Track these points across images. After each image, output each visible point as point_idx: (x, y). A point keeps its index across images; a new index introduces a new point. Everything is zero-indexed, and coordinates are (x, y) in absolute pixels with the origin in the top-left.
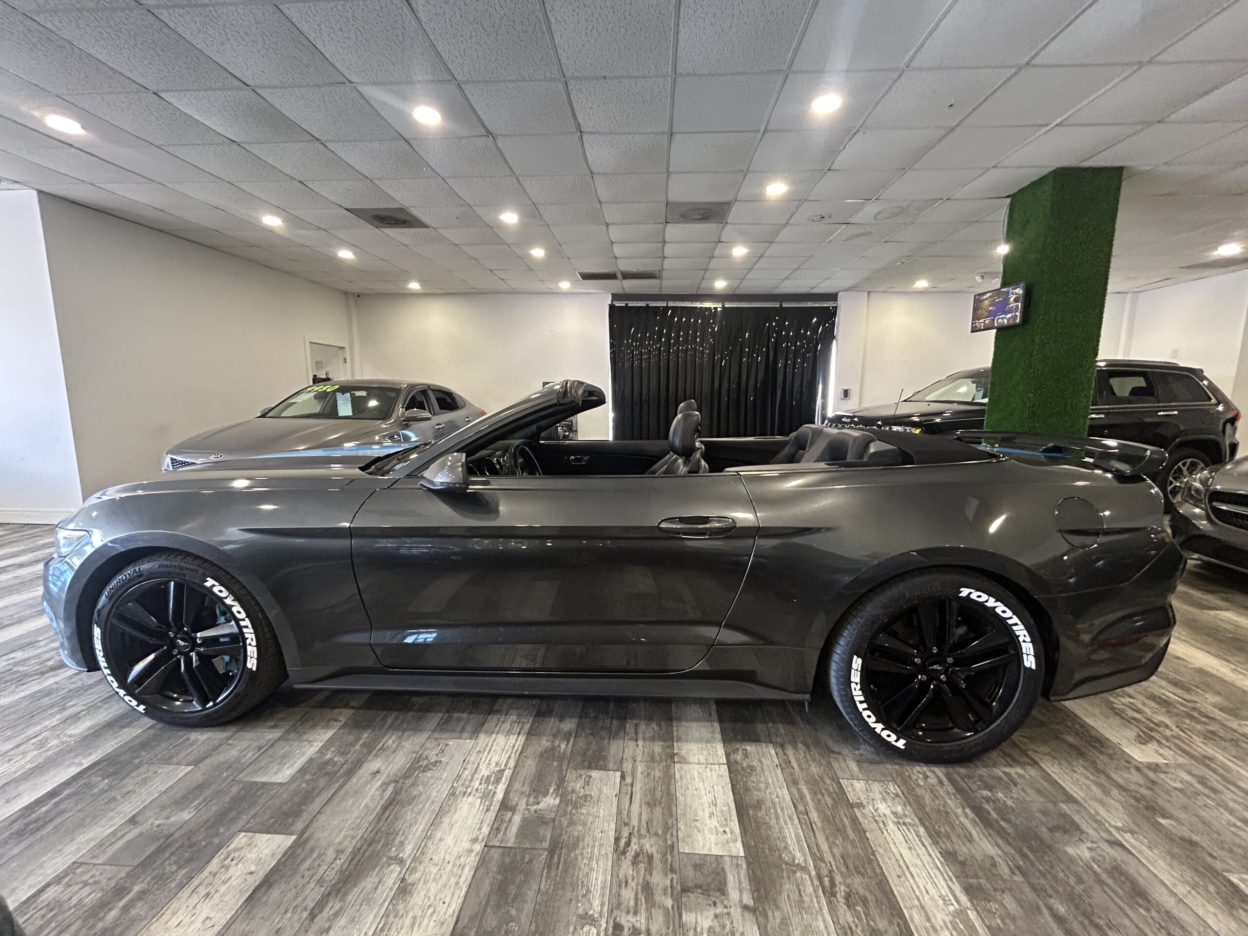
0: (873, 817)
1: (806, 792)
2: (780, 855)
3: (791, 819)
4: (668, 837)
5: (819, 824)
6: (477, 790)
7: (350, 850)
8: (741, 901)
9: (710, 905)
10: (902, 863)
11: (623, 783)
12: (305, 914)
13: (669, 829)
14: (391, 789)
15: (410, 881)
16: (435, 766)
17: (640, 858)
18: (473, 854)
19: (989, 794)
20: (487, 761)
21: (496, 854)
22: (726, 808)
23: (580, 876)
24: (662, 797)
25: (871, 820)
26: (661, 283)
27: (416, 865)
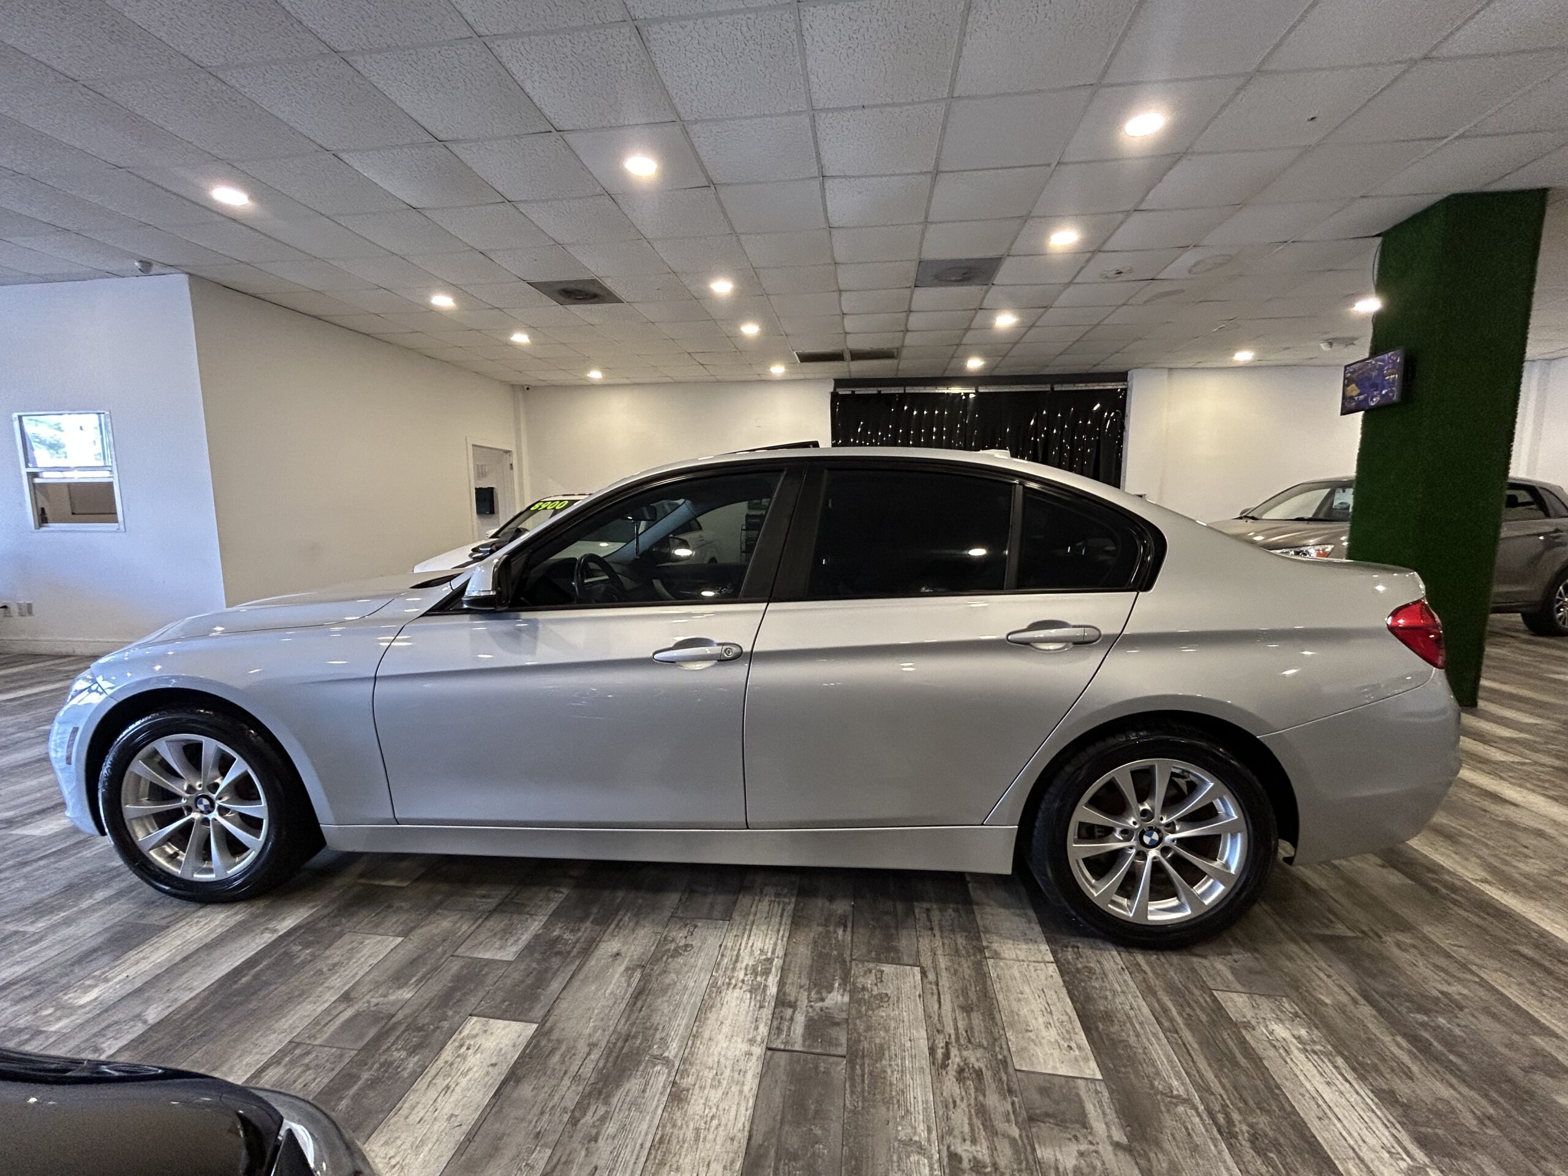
0: (1270, 1042)
1: (1170, 1005)
2: (1151, 1084)
3: (1155, 1035)
4: (997, 1049)
5: (1197, 1047)
6: (743, 981)
7: (603, 1044)
8: (1110, 1137)
9: (1070, 1139)
10: (1320, 1102)
11: (925, 981)
12: (566, 1117)
13: (996, 1040)
14: (638, 975)
15: (682, 1085)
16: (685, 951)
17: (966, 1073)
18: (754, 1058)
19: (1426, 1019)
20: (749, 947)
21: (782, 1059)
22: (1065, 1019)
23: (894, 1093)
24: (978, 1000)
25: (1267, 1044)
26: (898, 364)
27: (687, 1066)
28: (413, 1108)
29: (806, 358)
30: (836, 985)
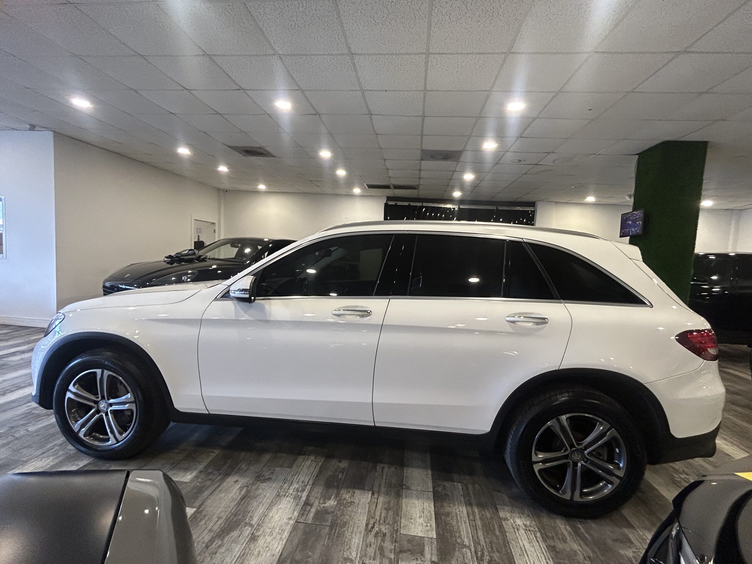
1: (476, 510)
3: (465, 523)
4: (395, 525)
6: (291, 494)
7: (224, 517)
9: (414, 559)
10: (523, 549)
11: (373, 497)
12: (204, 545)
13: (396, 522)
14: (245, 490)
15: (256, 534)
16: (268, 480)
17: (379, 534)
18: (289, 525)
21: (301, 526)
22: (429, 514)
23: (346, 540)
24: (394, 506)
26: (418, 192)
27: (260, 527)
29: (370, 187)
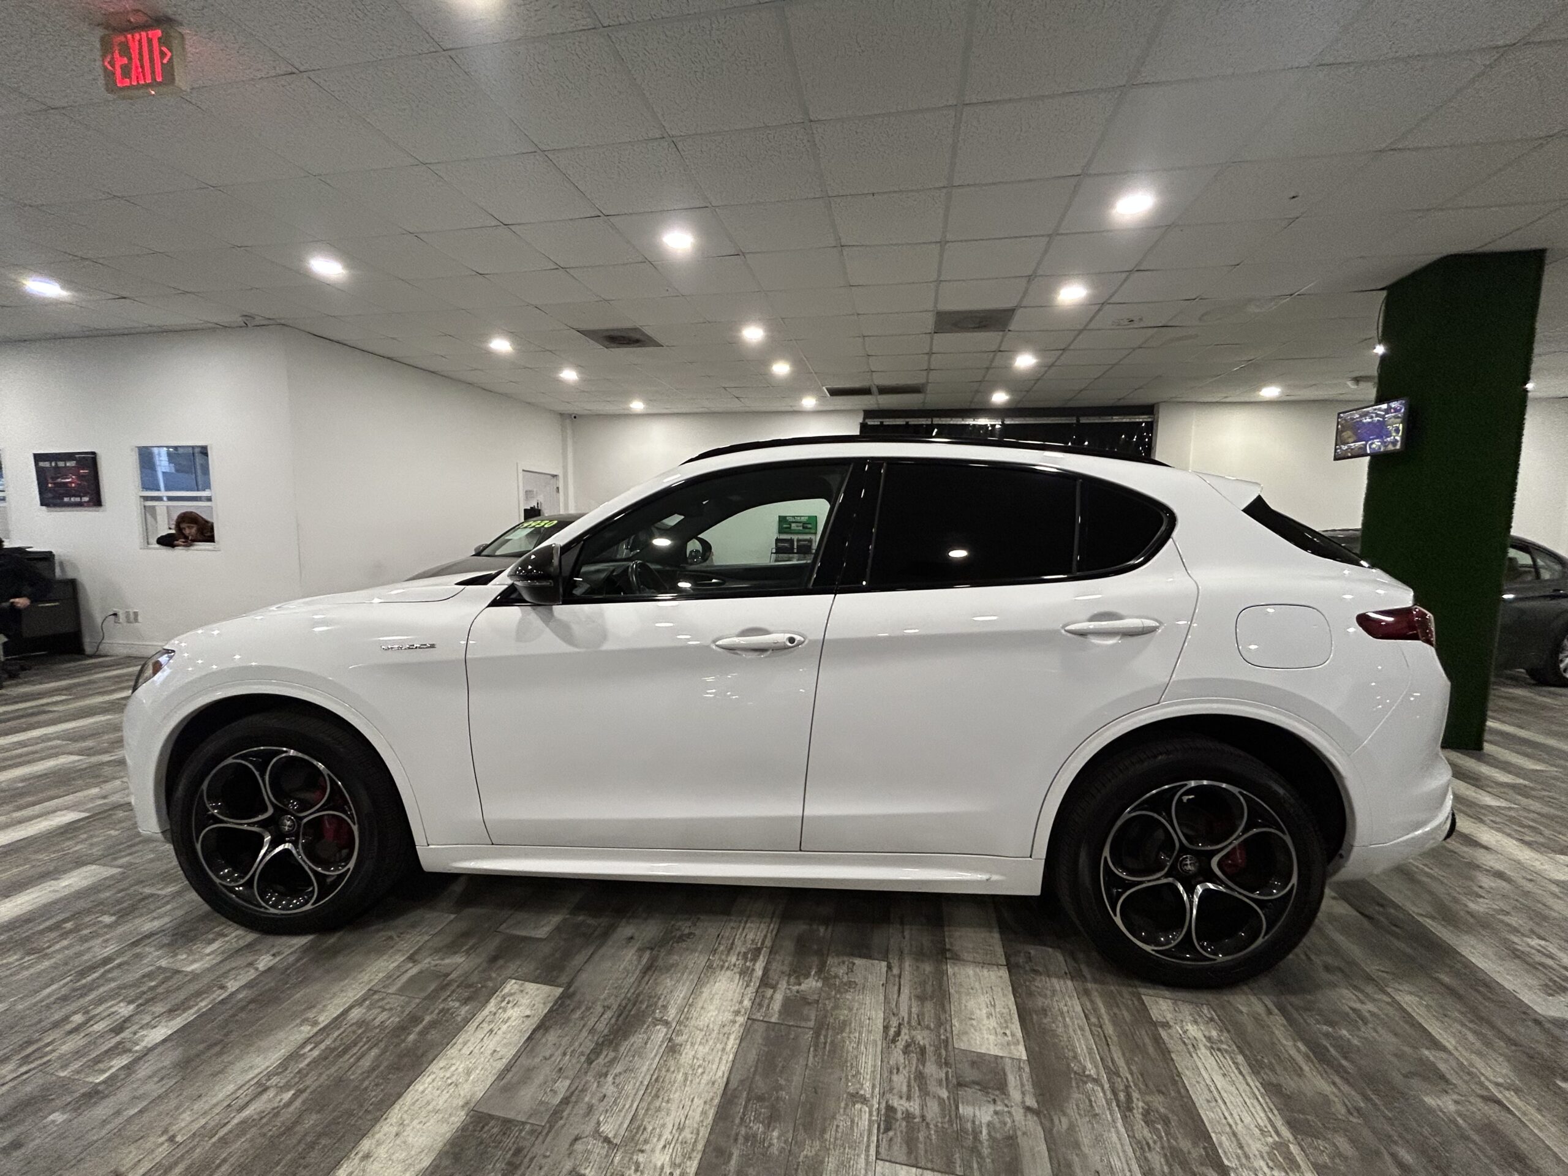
0: (1181, 1039)
2: (1068, 1065)
3: (1082, 1029)
4: (942, 1031)
5: (1115, 1039)
6: (735, 965)
7: (615, 1007)
8: (1023, 1102)
9: (989, 1102)
10: (1213, 1088)
11: (890, 974)
12: (583, 1059)
13: (942, 1024)
14: (647, 955)
15: (677, 1042)
16: (688, 938)
17: (912, 1048)
18: (737, 1025)
19: (1330, 1029)
20: (742, 938)
21: (761, 1028)
22: (1005, 1011)
23: (849, 1058)
24: (933, 992)
25: (1180, 1042)
26: (925, 398)
27: (682, 1028)
28: (465, 1043)
29: (834, 392)
30: (813, 973)
